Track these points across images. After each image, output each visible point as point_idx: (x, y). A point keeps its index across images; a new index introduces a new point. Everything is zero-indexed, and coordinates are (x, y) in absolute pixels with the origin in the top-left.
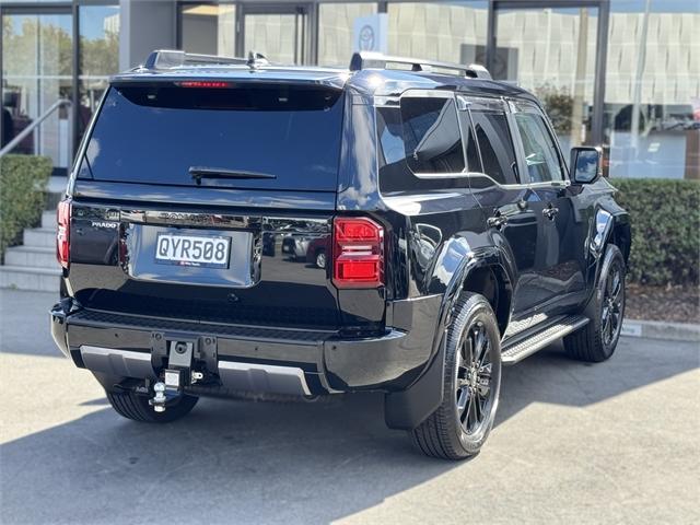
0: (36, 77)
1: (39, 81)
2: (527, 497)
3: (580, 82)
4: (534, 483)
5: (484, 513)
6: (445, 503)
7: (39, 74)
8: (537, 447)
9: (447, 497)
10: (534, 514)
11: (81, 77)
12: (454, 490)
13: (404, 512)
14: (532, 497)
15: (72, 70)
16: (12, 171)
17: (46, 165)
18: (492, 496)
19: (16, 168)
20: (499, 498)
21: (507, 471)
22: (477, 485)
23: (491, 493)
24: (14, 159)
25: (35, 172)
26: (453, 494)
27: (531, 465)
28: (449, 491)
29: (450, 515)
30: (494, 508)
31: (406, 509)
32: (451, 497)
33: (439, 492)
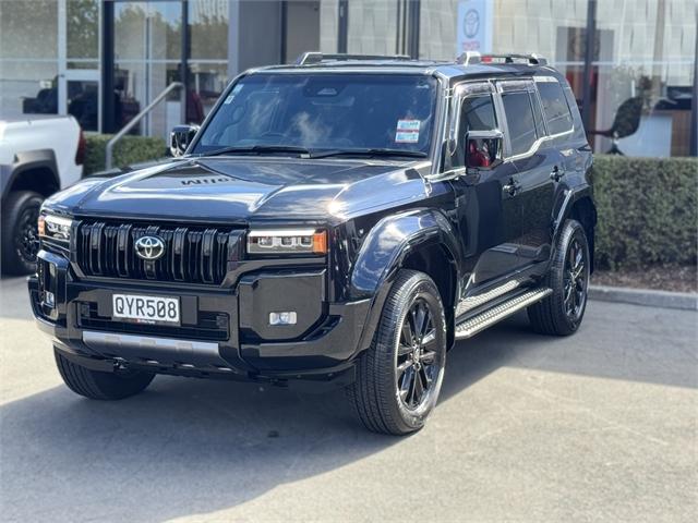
0: (145, 61)
1: (147, 65)
2: (667, 476)
3: (658, 63)
4: (672, 461)
5: (628, 491)
6: (586, 480)
7: (147, 58)
8: (668, 425)
9: (588, 474)
10: (678, 494)
11: (189, 61)
12: (593, 467)
13: (547, 489)
14: (672, 475)
15: (180, 53)
16: (129, 152)
17: (159, 146)
18: (631, 474)
19: (132, 148)
20: (640, 476)
21: (642, 449)
22: (615, 463)
23: (631, 471)
24: (130, 141)
25: (151, 152)
26: (593, 471)
27: (665, 444)
28: (588, 469)
29: (593, 492)
30: (637, 487)
31: (549, 486)
32: (591, 474)
33: (578, 469)
